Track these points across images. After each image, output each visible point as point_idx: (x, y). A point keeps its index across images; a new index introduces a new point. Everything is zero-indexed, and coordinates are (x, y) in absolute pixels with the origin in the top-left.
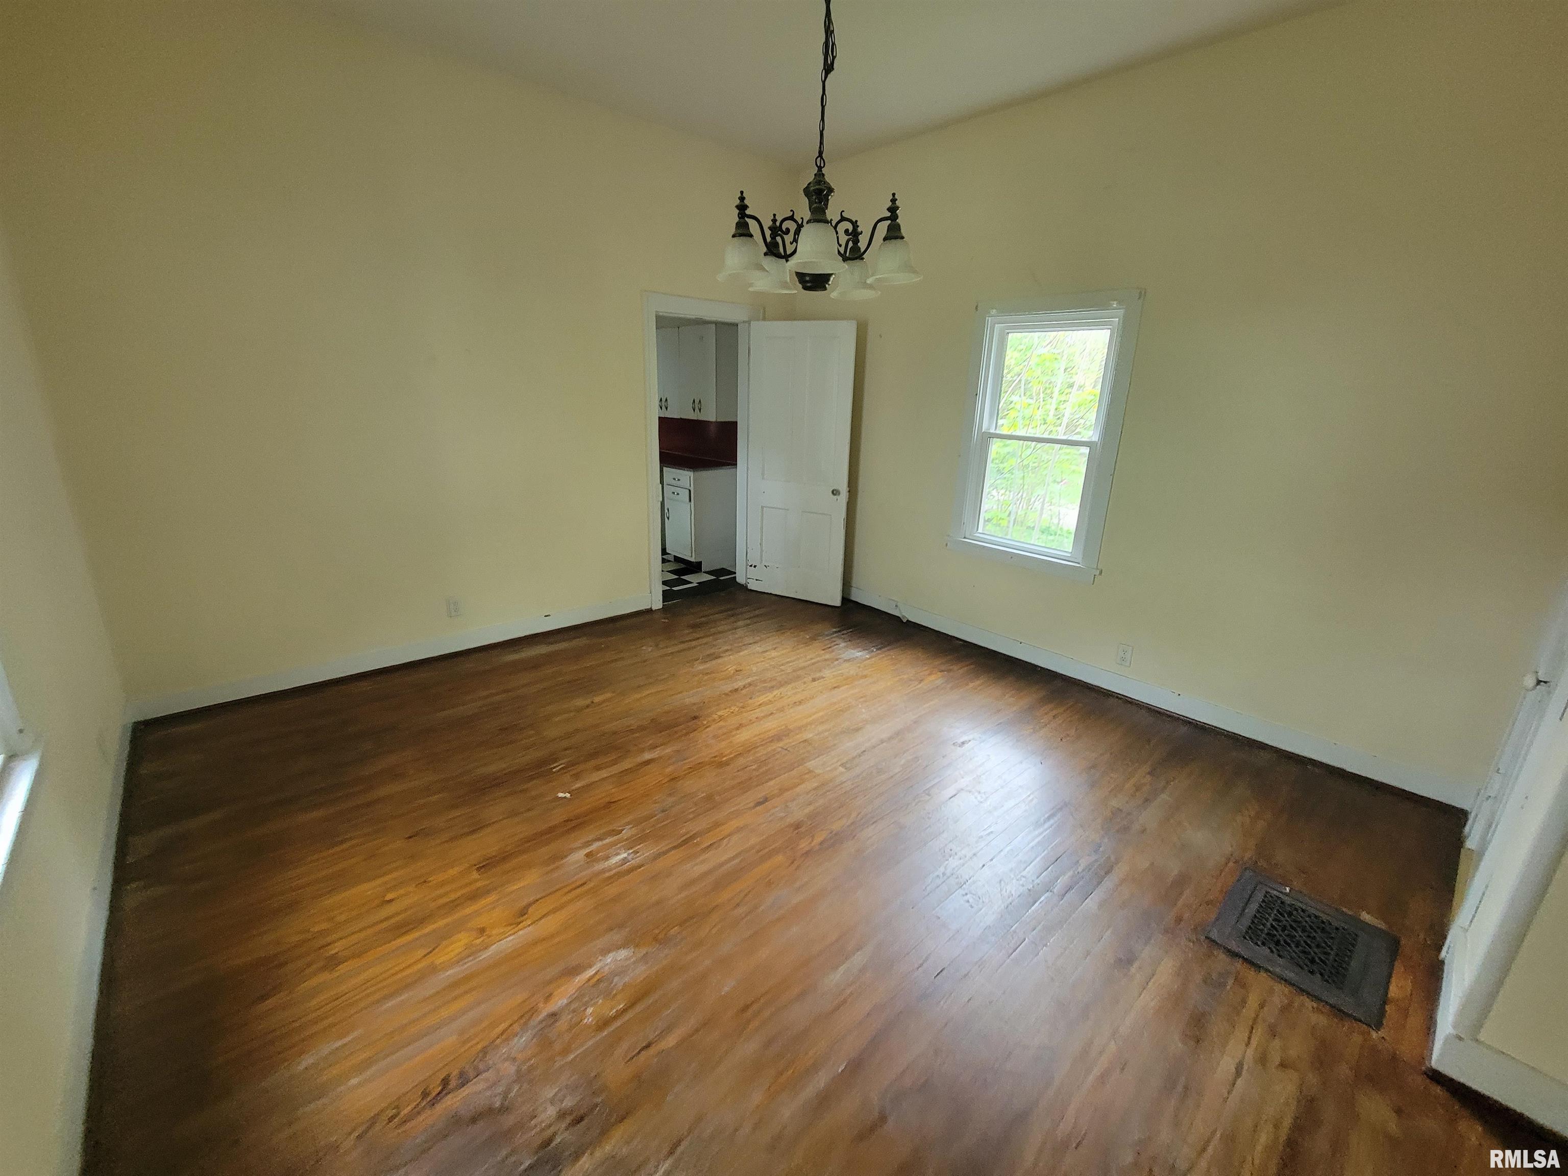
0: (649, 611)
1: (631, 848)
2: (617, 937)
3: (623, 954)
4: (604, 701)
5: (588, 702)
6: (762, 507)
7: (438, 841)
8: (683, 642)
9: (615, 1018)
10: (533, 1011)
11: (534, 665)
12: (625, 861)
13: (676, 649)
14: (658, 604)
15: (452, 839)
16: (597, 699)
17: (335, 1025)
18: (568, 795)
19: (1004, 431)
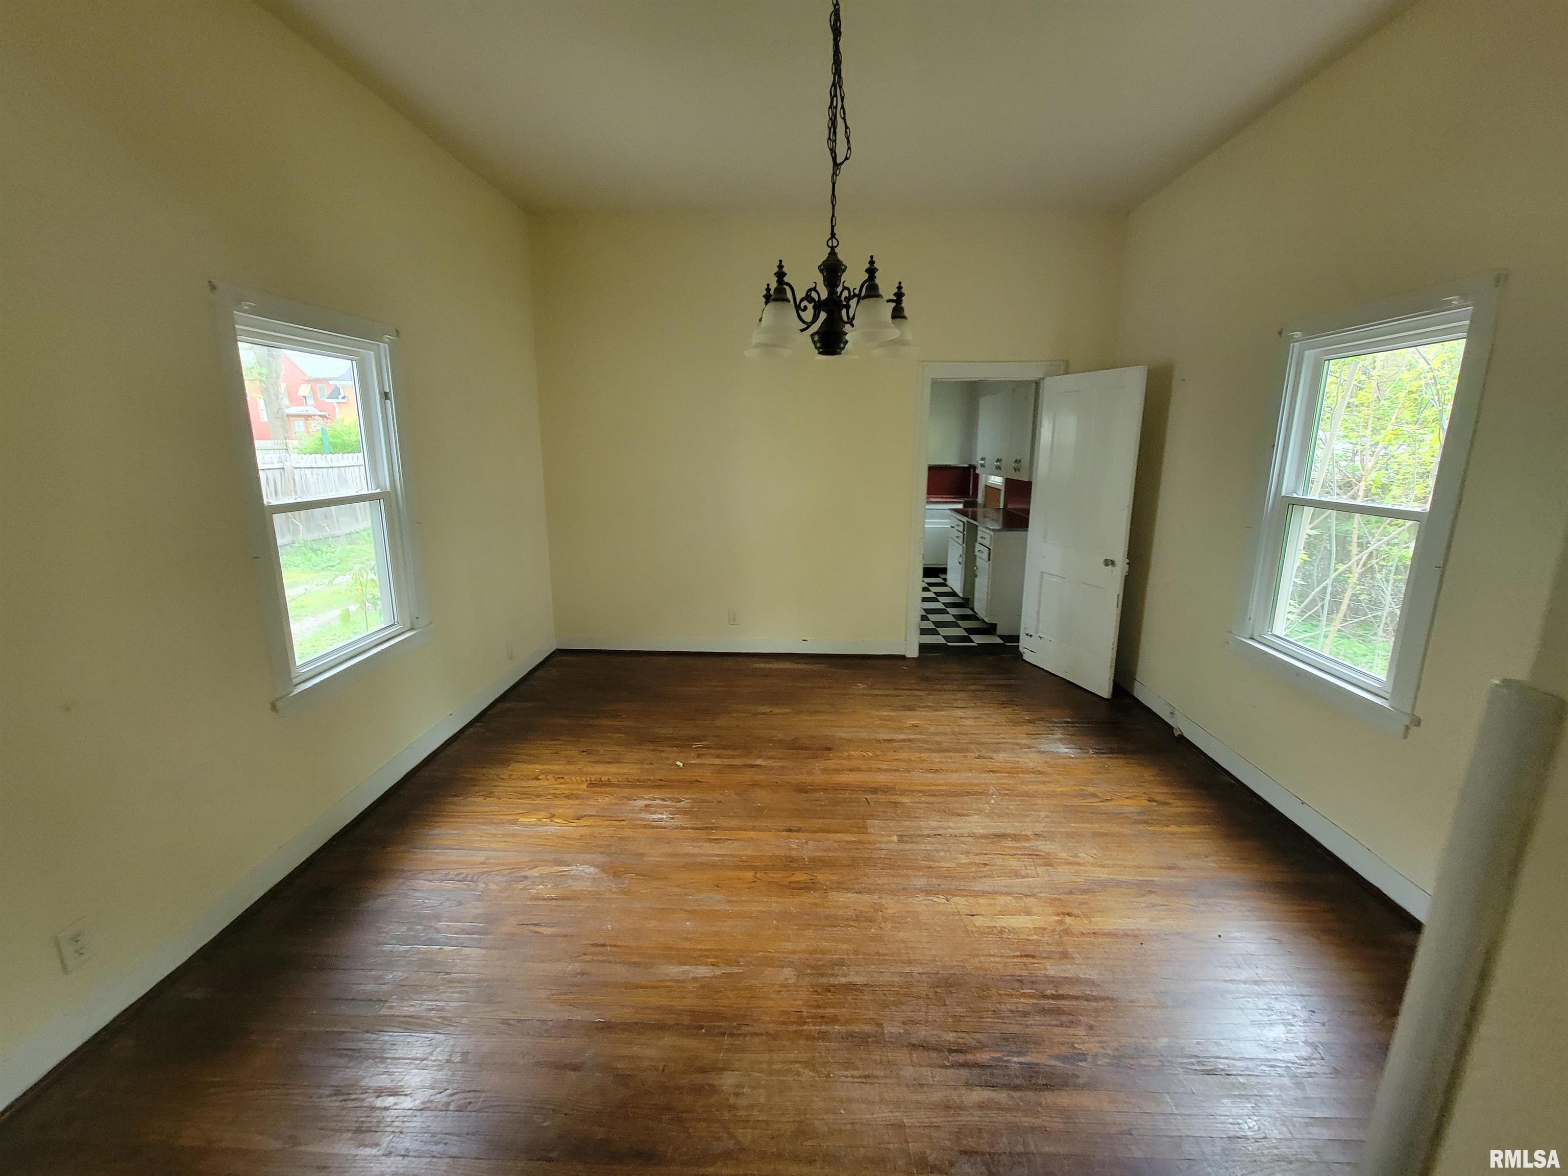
0: (903, 657)
1: (672, 815)
2: (600, 859)
3: (592, 870)
4: (779, 714)
5: (768, 710)
6: (1042, 572)
7: (589, 760)
8: (897, 689)
9: (544, 899)
10: (521, 869)
11: (767, 674)
12: (661, 820)
13: (886, 692)
14: (913, 652)
15: (595, 762)
16: (776, 711)
17: (457, 822)
18: (681, 765)
19: (1313, 496)
